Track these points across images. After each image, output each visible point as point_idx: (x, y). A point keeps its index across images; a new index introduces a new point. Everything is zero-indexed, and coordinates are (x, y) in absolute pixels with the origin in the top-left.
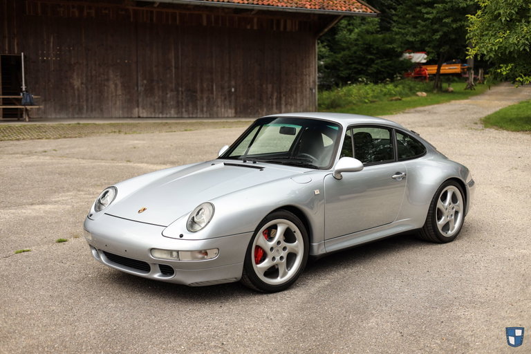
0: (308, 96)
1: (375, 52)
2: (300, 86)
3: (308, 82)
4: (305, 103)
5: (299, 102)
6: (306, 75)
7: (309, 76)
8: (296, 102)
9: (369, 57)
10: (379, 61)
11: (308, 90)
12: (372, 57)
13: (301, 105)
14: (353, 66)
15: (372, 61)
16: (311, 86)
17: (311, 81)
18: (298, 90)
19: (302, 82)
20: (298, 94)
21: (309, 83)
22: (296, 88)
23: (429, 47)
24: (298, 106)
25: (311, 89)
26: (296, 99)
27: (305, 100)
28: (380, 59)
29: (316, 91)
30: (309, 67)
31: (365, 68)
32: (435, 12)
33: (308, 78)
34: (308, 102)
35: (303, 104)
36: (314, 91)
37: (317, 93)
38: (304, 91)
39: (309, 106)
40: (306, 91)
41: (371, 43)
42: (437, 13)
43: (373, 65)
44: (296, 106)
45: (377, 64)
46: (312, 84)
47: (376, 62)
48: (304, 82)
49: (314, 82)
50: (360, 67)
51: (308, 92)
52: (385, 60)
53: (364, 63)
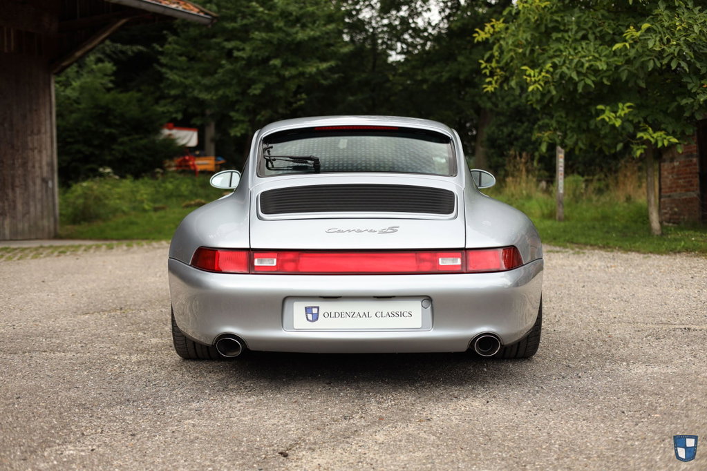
0: (39, 195)
1: (118, 122)
2: (20, 172)
3: (37, 165)
4: (32, 209)
5: (19, 207)
6: (33, 150)
7: (40, 152)
8: (15, 208)
9: (107, 130)
10: (125, 139)
11: (38, 181)
12: (113, 131)
13: (24, 215)
14: (76, 147)
15: (112, 139)
16: (45, 175)
17: (44, 163)
18: (17, 183)
19: (24, 164)
20: (18, 191)
21: (41, 168)
22: (13, 177)
23: (237, 111)
24: (19, 216)
25: (44, 181)
26: (14, 201)
27: (32, 203)
28: (128, 135)
29: (55, 183)
30: (39, 132)
31: (97, 152)
32: (248, 48)
33: (37, 157)
34: (39, 206)
35: (28, 212)
36: (50, 184)
37: (56, 189)
38: (31, 183)
39: (42, 218)
40: (34, 184)
41: (111, 106)
42: (253, 50)
43: (115, 147)
44: (14, 217)
45: (122, 144)
46: (45, 169)
47: (120, 140)
48: (30, 164)
49: (51, 165)
50: (86, 150)
51: (38, 188)
52: (137, 136)
53: (96, 142)
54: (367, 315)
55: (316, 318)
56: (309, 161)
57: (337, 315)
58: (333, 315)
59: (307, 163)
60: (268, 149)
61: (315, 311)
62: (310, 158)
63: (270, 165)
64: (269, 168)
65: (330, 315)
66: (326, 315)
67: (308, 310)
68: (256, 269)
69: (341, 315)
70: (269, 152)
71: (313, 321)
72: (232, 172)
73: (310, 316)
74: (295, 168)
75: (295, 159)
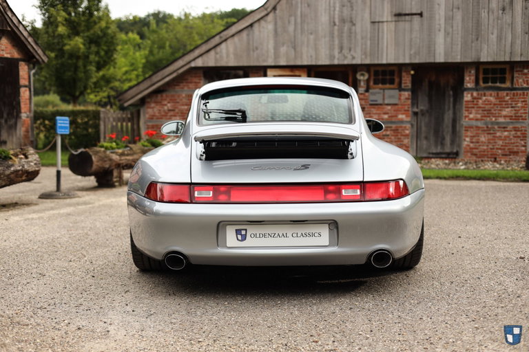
54: (285, 236)
55: (244, 238)
56: (238, 113)
57: (261, 236)
58: (258, 236)
59: (236, 114)
60: (205, 104)
61: (243, 232)
62: (239, 111)
63: (207, 117)
64: (206, 119)
65: (255, 236)
66: (253, 236)
67: (238, 232)
68: (196, 199)
69: (264, 236)
70: (206, 106)
71: (242, 240)
72: (178, 123)
73: (240, 237)
74: (227, 119)
75: (227, 112)
